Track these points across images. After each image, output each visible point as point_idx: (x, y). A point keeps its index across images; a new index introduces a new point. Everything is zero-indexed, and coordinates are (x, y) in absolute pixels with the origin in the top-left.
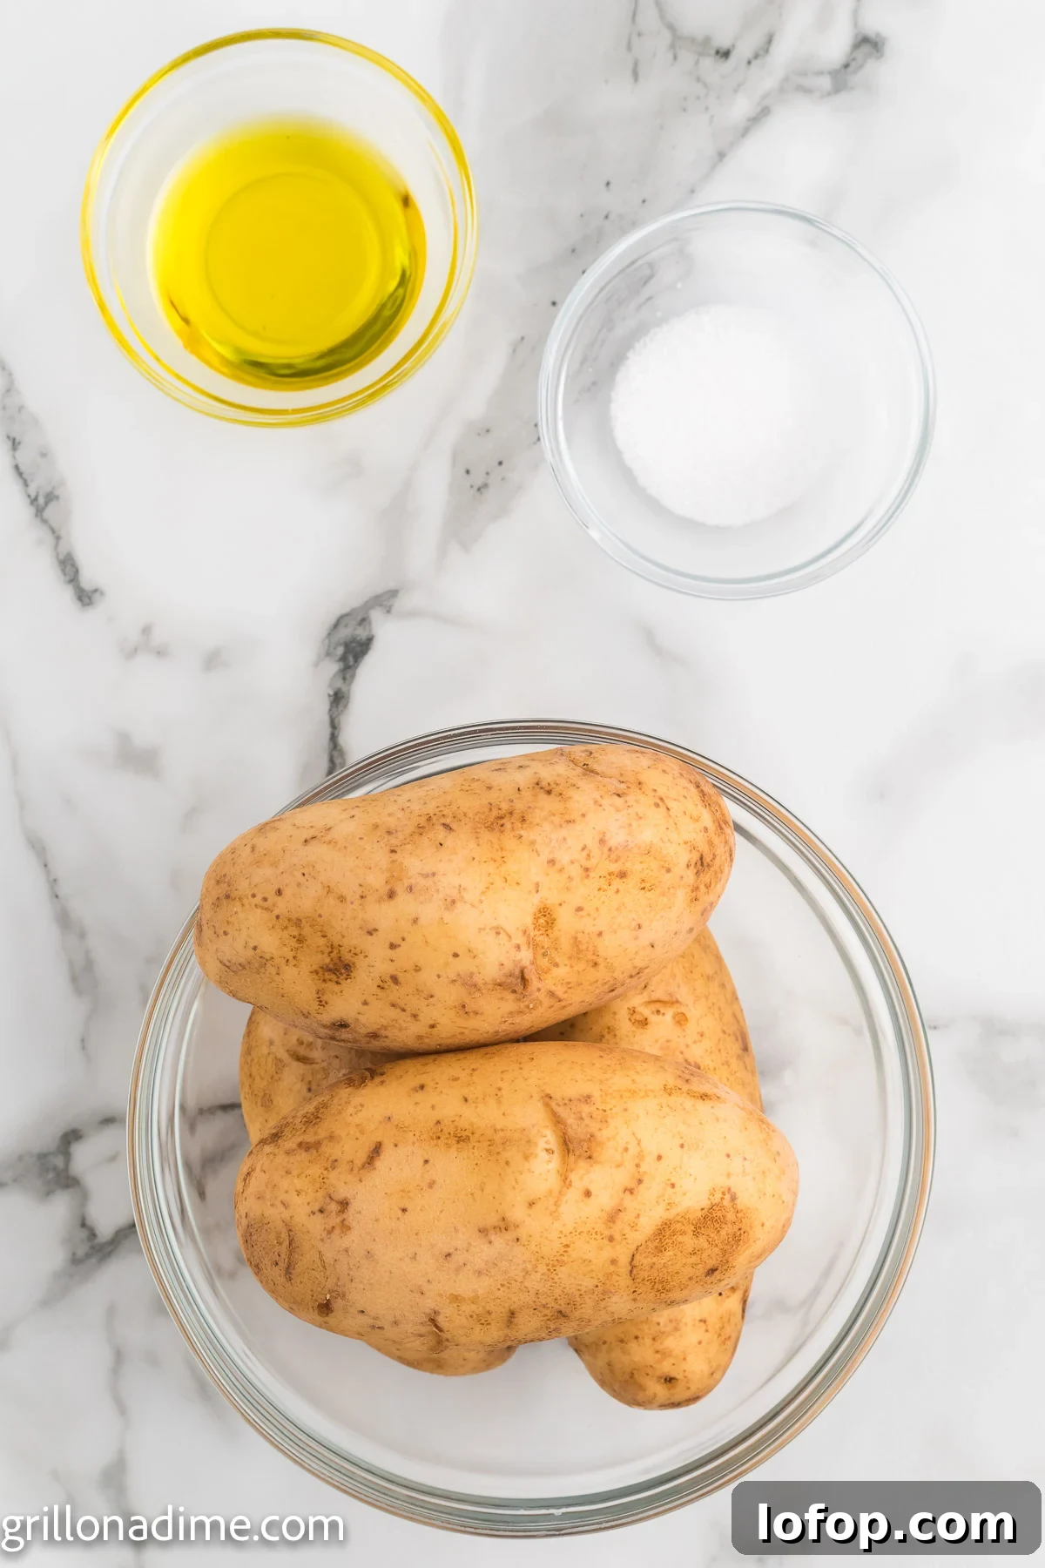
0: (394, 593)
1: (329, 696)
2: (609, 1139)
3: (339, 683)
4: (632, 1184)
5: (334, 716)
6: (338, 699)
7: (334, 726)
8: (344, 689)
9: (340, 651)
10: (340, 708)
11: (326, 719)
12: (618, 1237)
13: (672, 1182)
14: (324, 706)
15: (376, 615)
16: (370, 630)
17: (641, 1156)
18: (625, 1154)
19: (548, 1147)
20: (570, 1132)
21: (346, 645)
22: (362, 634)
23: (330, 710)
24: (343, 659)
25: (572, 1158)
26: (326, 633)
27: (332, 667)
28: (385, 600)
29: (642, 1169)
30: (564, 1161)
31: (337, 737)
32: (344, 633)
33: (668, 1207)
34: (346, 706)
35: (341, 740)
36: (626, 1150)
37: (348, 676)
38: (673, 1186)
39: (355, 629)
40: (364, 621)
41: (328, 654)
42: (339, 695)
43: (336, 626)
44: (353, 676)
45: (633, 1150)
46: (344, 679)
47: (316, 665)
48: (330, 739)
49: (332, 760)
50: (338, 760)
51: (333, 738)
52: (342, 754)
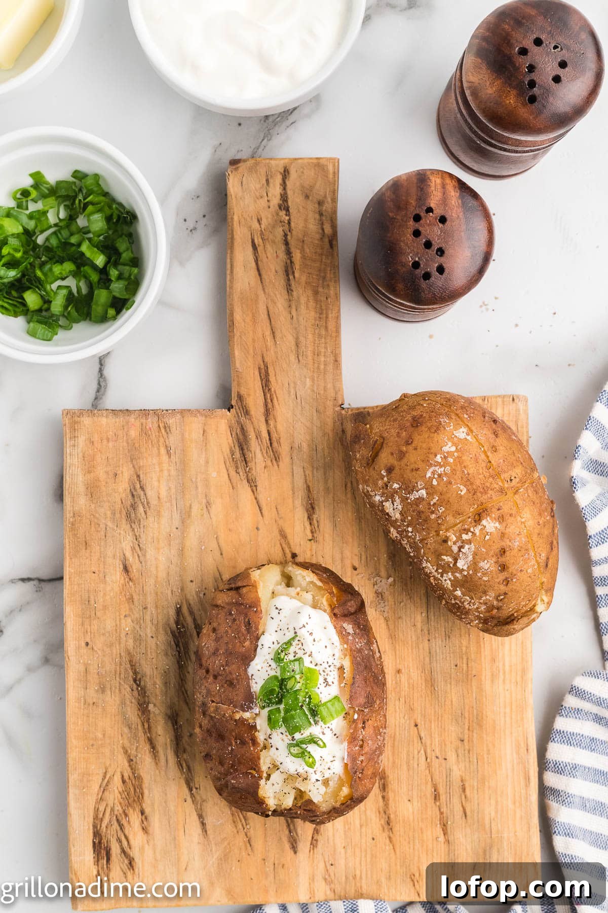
7: (101, 364)
35: (105, 372)
48: (99, 371)
49: (99, 384)
50: (103, 384)
51: (101, 371)
52: (105, 380)
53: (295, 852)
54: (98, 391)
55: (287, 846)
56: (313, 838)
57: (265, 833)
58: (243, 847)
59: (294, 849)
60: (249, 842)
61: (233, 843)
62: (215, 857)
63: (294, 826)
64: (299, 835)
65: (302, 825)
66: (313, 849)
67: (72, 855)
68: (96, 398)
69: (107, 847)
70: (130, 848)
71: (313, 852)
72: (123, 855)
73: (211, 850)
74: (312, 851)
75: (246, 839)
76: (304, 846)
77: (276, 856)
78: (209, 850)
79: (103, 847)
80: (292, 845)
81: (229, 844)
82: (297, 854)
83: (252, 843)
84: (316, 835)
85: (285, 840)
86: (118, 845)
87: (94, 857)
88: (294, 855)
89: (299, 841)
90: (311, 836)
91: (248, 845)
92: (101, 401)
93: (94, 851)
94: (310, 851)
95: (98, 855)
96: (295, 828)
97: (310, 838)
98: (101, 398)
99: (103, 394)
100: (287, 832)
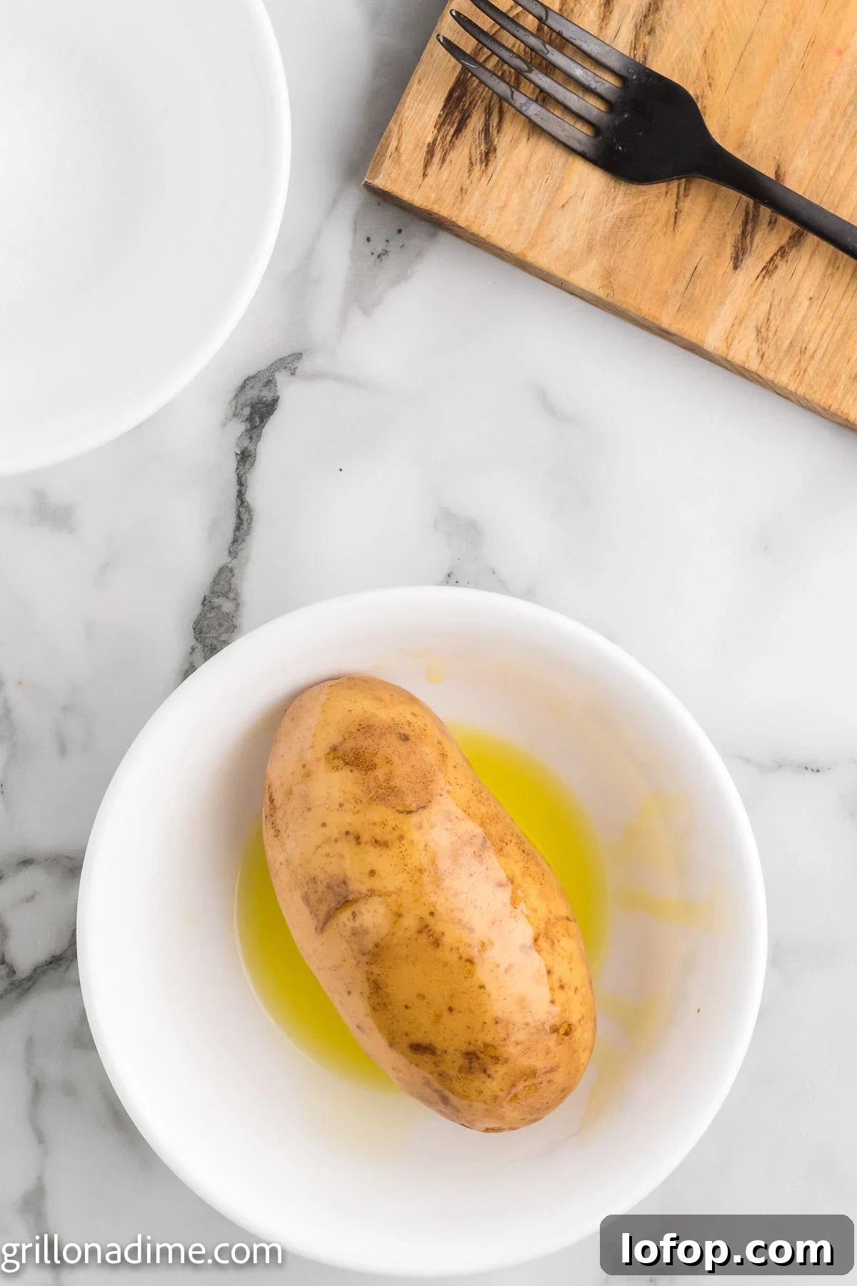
0: (298, 356)
1: (237, 454)
2: (326, 872)
3: (246, 443)
4: (351, 838)
5: (242, 473)
6: (245, 458)
7: (241, 483)
8: (251, 448)
9: (247, 411)
10: (247, 466)
11: (234, 478)
12: (397, 833)
13: (338, 807)
14: (232, 463)
15: (281, 377)
16: (276, 391)
17: (327, 841)
18: (331, 855)
19: (351, 918)
20: (333, 905)
21: (253, 406)
22: (267, 395)
23: (237, 468)
24: (250, 419)
25: (350, 898)
26: (234, 394)
27: (239, 427)
28: (289, 363)
29: (338, 836)
30: (355, 901)
31: (244, 494)
32: (251, 394)
33: (359, 801)
34: (252, 465)
35: (249, 497)
36: (327, 855)
37: (254, 436)
38: (341, 805)
39: (261, 391)
40: (270, 383)
41: (235, 415)
42: (247, 454)
43: (243, 388)
44: (259, 436)
45: (326, 849)
46: (251, 438)
47: (224, 425)
48: (238, 496)
49: (239, 517)
50: (245, 517)
51: (240, 495)
52: (249, 510)
53: (735, 268)
54: (238, 528)
55: (729, 251)
56: (772, 259)
57: (706, 216)
58: (663, 219)
59: (737, 262)
60: (676, 217)
61: (652, 205)
62: (615, 212)
63: (754, 228)
64: (755, 246)
65: (767, 233)
66: (764, 277)
67: (410, 96)
68: (235, 541)
69: (467, 110)
70: (498, 131)
71: (762, 282)
72: (483, 136)
73: (614, 199)
74: (760, 279)
75: (673, 210)
76: (753, 265)
77: (706, 258)
78: (612, 197)
79: (461, 107)
80: (737, 254)
81: (645, 203)
82: (738, 270)
83: (680, 222)
84: (779, 258)
85: (730, 241)
86: (483, 116)
87: (440, 116)
88: (732, 270)
89: (750, 255)
90: (771, 255)
91: (672, 221)
92: (243, 545)
93: (445, 106)
94: (758, 277)
95: (446, 116)
96: (753, 231)
97: (767, 258)
98: (243, 540)
99: (248, 533)
100: (739, 231)
